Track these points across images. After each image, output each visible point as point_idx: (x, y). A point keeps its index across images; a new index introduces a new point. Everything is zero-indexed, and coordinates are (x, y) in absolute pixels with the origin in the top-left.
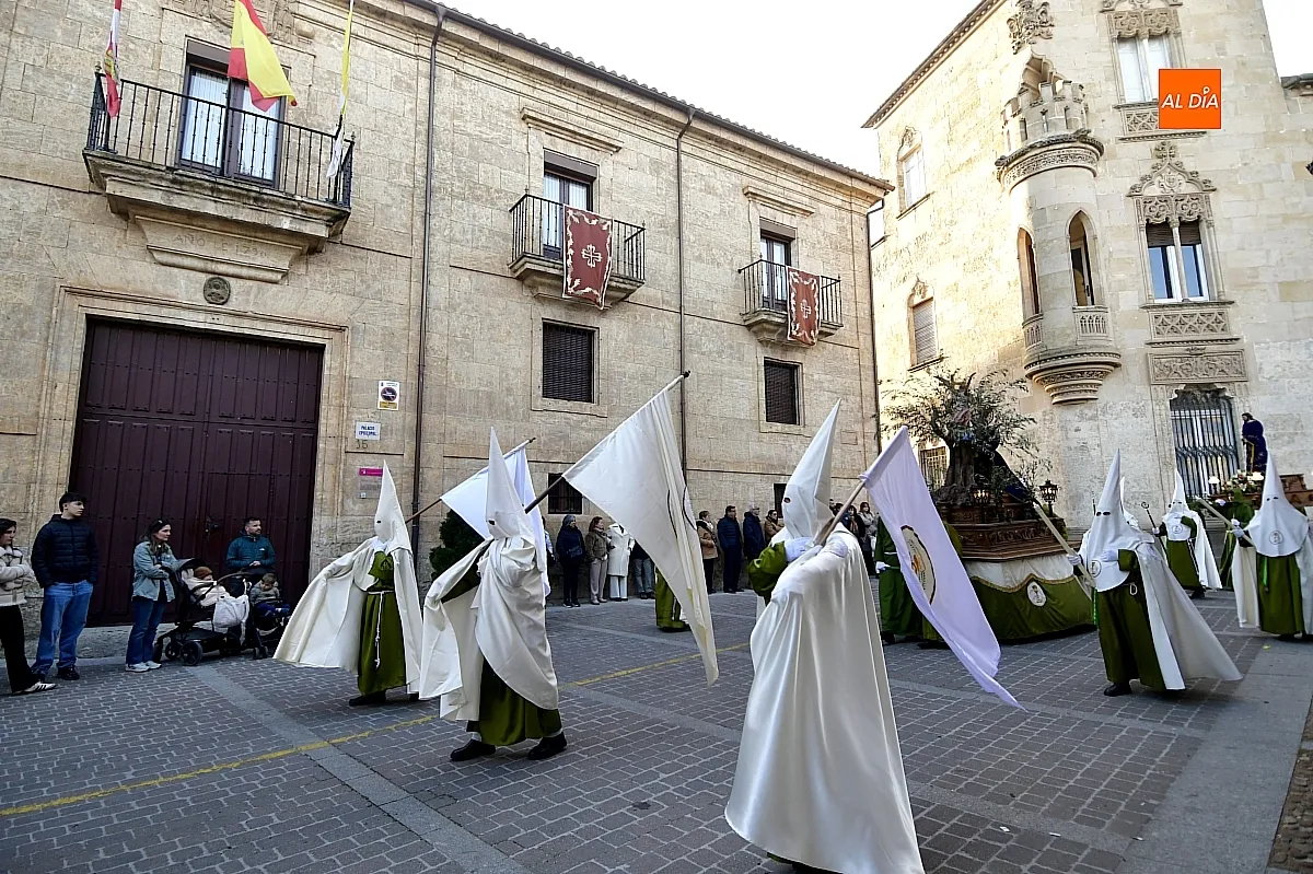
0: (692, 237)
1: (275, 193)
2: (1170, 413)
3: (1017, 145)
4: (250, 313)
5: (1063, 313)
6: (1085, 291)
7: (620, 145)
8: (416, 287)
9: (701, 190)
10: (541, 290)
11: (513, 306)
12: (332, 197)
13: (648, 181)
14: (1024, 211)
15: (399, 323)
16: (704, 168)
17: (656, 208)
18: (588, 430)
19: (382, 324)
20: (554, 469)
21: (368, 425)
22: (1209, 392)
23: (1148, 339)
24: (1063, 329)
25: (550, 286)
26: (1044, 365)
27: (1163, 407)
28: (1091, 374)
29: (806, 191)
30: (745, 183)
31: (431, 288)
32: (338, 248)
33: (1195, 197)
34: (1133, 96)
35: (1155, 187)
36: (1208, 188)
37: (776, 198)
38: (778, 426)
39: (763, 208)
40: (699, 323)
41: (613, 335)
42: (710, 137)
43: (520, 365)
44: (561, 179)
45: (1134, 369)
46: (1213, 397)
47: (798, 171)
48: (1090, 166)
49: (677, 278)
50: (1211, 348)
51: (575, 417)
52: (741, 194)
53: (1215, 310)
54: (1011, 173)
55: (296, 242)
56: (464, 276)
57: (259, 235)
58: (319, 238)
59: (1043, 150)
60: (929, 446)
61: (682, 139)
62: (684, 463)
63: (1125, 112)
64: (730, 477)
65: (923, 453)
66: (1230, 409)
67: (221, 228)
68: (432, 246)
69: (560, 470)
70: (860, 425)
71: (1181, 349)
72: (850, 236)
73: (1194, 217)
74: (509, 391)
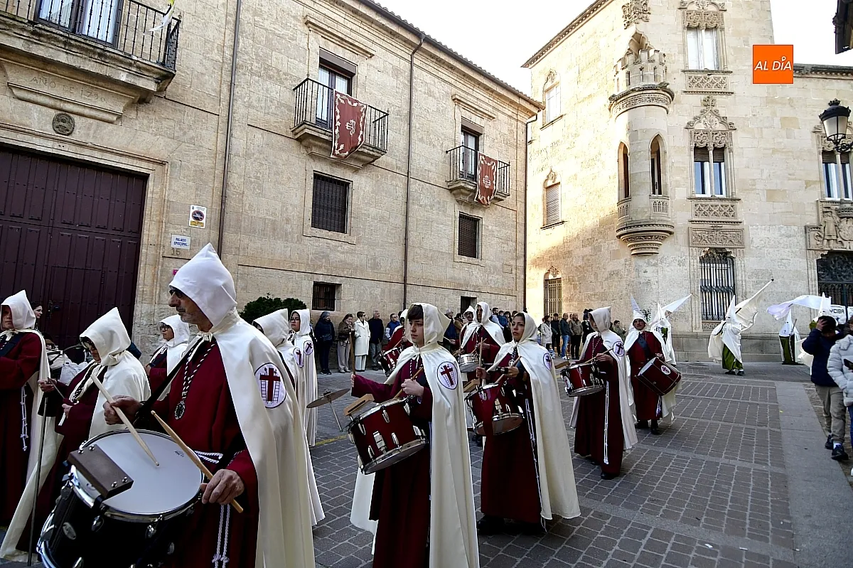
0: (417, 125)
1: (116, 52)
2: (699, 265)
3: (624, 88)
4: (90, 144)
5: (643, 197)
6: (657, 186)
7: (373, 53)
8: (222, 138)
9: (425, 93)
10: (315, 150)
11: (294, 160)
12: (161, 61)
13: (390, 81)
14: (625, 131)
15: (208, 163)
16: (428, 78)
17: (392, 100)
18: (343, 253)
19: (195, 162)
20: (317, 279)
21: (180, 237)
22: (722, 253)
23: (690, 219)
24: (643, 208)
25: (320, 147)
26: (629, 230)
27: (695, 261)
29: (491, 103)
30: (453, 92)
31: (233, 139)
32: (163, 101)
33: (724, 133)
34: (693, 66)
35: (702, 124)
36: (732, 128)
37: (473, 105)
38: (465, 259)
39: (464, 110)
40: (419, 185)
41: (362, 186)
42: (433, 56)
43: (296, 202)
44: (330, 72)
45: (681, 236)
46: (724, 256)
47: (487, 89)
48: (665, 106)
49: (406, 152)
50: (725, 226)
51: (333, 243)
52: (451, 101)
53: (729, 204)
54: (618, 106)
55: (129, 92)
56: (258, 134)
57: (100, 83)
58: (148, 92)
59: (639, 93)
60: (551, 277)
61: (415, 55)
62: (405, 280)
63: (688, 74)
64: (434, 290)
65: (546, 281)
66: (733, 265)
67: (69, 75)
68: (235, 108)
69: (321, 279)
70: (514, 261)
71: (708, 226)
72: (515, 137)
73: (722, 145)
74: (288, 220)
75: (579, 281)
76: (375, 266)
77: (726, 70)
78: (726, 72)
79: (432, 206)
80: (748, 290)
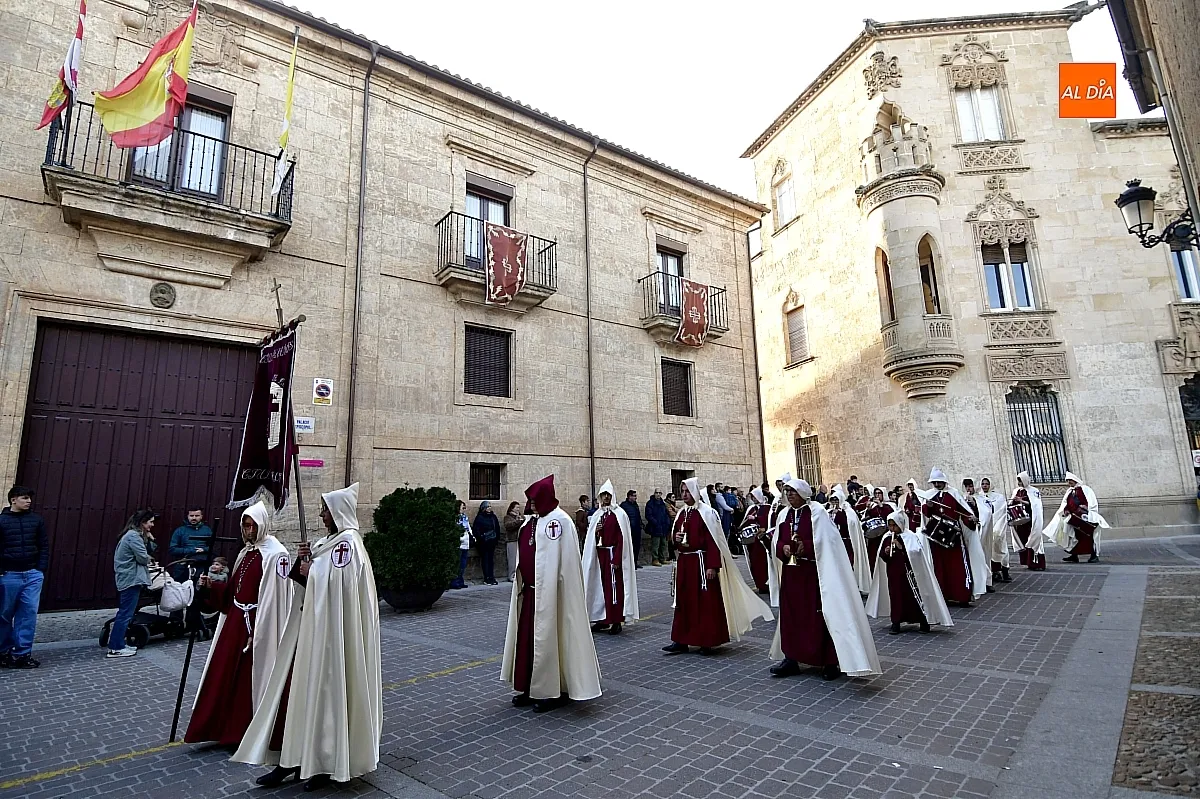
0: (597, 250)
1: (221, 207)
2: (1007, 406)
3: (874, 177)
4: (194, 316)
5: (914, 320)
6: (933, 302)
7: (534, 169)
8: (350, 293)
9: (605, 210)
10: (464, 296)
11: (439, 310)
12: (274, 212)
13: (558, 201)
14: (880, 232)
15: (333, 326)
16: (608, 191)
17: (564, 224)
18: (507, 423)
19: (318, 326)
20: (475, 459)
21: (303, 418)
22: (1038, 388)
23: (986, 343)
24: (916, 334)
25: (471, 292)
26: (900, 365)
27: (1000, 401)
28: (940, 373)
29: (695, 212)
30: (643, 205)
31: (363, 293)
32: (278, 257)
33: (1022, 223)
34: (968, 138)
35: (988, 214)
36: (1032, 215)
37: (670, 218)
38: (674, 418)
39: (658, 225)
40: (604, 327)
41: (527, 336)
42: (612, 164)
43: (444, 363)
44: (481, 197)
45: (975, 368)
46: (1041, 392)
47: (689, 195)
48: (933, 195)
49: (584, 286)
50: (1037, 350)
51: (494, 411)
52: (640, 216)
53: (1041, 318)
54: (868, 201)
55: (238, 252)
56: (394, 284)
57: (204, 244)
58: (261, 248)
59: (896, 181)
60: (803, 435)
61: (588, 165)
62: (592, 453)
63: (962, 150)
64: (632, 464)
65: (798, 441)
66: (1056, 403)
67: (168, 238)
68: (364, 255)
69: (480, 459)
70: (745, 417)
71: (1013, 351)
72: (733, 252)
73: (1021, 240)
74: (434, 387)
75: (841, 438)
76: (551, 437)
77: (1016, 139)
78: (1016, 142)
79: (623, 353)
80: (1082, 437)
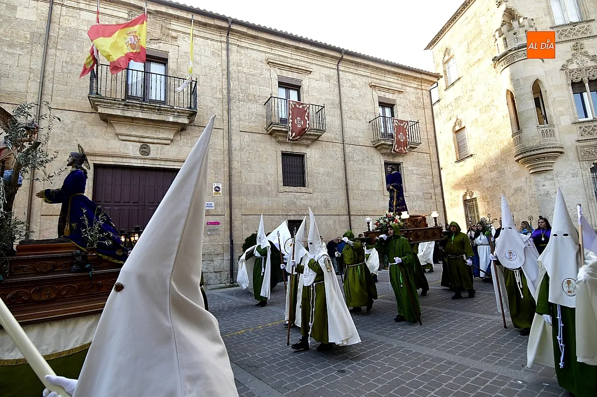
0: (347, 109)
1: (166, 106)
2: (591, 174)
3: (503, 50)
4: (159, 158)
5: (532, 129)
6: (543, 118)
7: (311, 70)
8: (226, 141)
9: (350, 87)
10: (280, 139)
11: (268, 146)
12: (189, 106)
13: (325, 85)
14: (509, 81)
15: (220, 158)
16: (350, 76)
17: (328, 97)
18: (305, 199)
19: (213, 158)
20: (290, 218)
21: (209, 203)
23: (577, 139)
24: (533, 137)
25: (283, 136)
26: (524, 155)
27: (587, 172)
28: (549, 158)
29: (400, 82)
30: (370, 82)
31: (232, 141)
32: (193, 127)
33: (595, 68)
34: (559, 22)
35: (574, 64)
37: (385, 87)
39: (379, 92)
40: (352, 147)
41: (313, 155)
42: (352, 62)
43: (272, 172)
44: (286, 88)
45: (570, 154)
47: (395, 73)
49: (341, 127)
51: (298, 194)
52: (369, 87)
54: (500, 64)
55: (176, 127)
56: (246, 135)
57: (160, 125)
58: (185, 124)
59: (516, 51)
60: (468, 198)
61: (340, 64)
62: (349, 212)
63: (556, 29)
65: (465, 201)
67: (145, 123)
68: (232, 123)
69: (292, 218)
70: (433, 190)
72: (422, 101)
74: (268, 184)
75: (491, 199)
76: (327, 205)
77: (589, 19)
78: (589, 21)
